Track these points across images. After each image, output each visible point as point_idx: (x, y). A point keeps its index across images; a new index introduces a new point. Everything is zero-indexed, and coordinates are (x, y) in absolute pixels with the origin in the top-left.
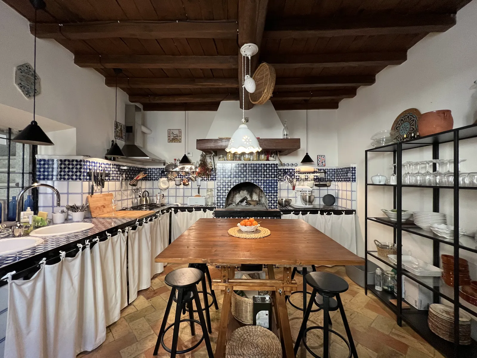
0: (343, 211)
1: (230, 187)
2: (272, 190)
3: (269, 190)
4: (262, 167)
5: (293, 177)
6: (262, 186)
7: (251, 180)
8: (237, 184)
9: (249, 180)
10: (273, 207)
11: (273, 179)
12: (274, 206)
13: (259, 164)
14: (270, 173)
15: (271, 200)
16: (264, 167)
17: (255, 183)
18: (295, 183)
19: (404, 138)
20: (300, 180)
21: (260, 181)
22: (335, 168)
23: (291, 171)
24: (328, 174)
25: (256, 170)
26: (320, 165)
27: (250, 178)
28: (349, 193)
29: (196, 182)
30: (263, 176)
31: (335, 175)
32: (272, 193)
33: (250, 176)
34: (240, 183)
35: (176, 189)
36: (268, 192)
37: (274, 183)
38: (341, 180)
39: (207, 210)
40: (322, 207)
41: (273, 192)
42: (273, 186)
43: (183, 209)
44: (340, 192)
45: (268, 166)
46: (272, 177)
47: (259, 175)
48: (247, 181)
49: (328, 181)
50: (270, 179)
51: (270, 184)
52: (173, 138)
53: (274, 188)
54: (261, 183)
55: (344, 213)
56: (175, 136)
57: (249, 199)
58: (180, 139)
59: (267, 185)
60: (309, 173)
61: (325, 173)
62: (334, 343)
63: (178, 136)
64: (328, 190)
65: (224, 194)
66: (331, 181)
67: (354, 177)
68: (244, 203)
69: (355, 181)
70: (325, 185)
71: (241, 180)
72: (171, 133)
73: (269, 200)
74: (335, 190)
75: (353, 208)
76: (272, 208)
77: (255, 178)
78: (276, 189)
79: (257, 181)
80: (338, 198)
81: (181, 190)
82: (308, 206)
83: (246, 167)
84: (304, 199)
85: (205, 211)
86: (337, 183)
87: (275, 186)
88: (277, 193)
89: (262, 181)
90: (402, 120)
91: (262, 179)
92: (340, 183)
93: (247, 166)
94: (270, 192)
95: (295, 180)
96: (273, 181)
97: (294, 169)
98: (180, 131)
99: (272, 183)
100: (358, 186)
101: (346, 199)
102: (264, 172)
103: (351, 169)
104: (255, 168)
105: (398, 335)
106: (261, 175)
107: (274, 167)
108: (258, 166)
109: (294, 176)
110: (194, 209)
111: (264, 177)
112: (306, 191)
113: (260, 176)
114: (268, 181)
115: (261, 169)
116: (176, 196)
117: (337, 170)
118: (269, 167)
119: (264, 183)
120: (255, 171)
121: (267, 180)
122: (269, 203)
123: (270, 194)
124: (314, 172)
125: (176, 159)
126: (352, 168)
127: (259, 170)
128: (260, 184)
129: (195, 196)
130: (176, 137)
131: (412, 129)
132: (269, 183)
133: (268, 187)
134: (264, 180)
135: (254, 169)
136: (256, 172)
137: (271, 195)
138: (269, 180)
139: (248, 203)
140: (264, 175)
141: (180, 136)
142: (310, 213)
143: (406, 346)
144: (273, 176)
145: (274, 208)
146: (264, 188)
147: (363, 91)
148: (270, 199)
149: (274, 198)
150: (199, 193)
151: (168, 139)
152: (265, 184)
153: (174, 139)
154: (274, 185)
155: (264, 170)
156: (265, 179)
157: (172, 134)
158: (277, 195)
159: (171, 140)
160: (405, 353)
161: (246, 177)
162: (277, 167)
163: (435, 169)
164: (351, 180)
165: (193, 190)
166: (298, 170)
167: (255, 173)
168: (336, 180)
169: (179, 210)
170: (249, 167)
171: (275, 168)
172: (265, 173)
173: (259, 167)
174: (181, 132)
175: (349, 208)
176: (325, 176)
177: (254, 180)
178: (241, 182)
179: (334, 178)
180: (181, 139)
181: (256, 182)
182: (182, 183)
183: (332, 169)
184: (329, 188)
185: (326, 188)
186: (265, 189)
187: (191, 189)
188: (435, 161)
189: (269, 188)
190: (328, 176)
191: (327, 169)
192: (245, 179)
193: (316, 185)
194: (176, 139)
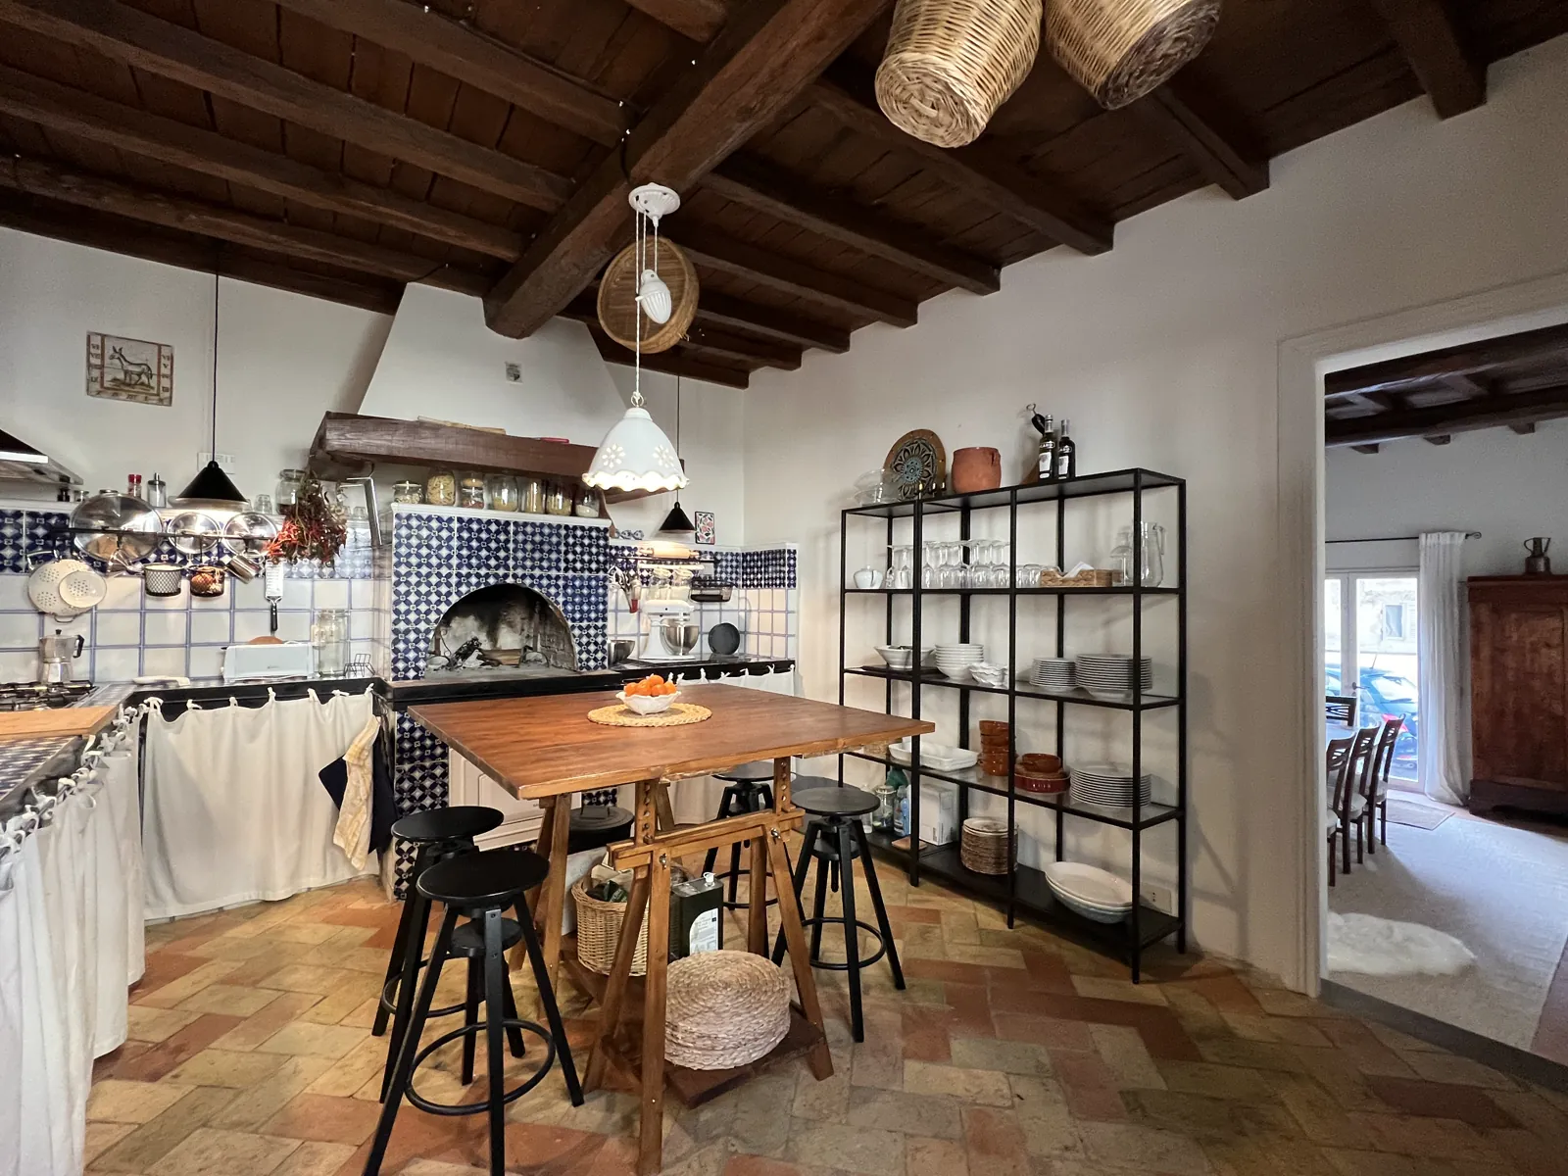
0: (770, 664)
1: (448, 602)
2: (589, 611)
3: (581, 611)
4: (558, 535)
5: (632, 573)
6: (561, 599)
7: (524, 577)
8: (473, 589)
9: (515, 576)
10: (592, 664)
11: (593, 575)
12: (595, 660)
13: (550, 526)
14: (586, 558)
15: (588, 644)
16: (567, 536)
17: (536, 589)
18: (637, 590)
19: (919, 491)
20: (651, 580)
21: (553, 582)
22: (740, 552)
23: (626, 552)
24: (721, 567)
25: (542, 543)
26: (701, 540)
27: (520, 572)
28: (780, 618)
29: (259, 582)
30: (563, 565)
31: (740, 570)
32: (589, 620)
33: (520, 562)
34: (483, 586)
35: (143, 612)
36: (578, 616)
37: (597, 587)
38: (755, 583)
39: (334, 692)
40: (706, 658)
41: (593, 615)
42: (593, 599)
43: (212, 698)
44: (754, 615)
45: (579, 533)
46: (590, 570)
47: (549, 560)
48: (510, 580)
49: (721, 586)
50: (586, 574)
51: (585, 591)
52: (121, 376)
53: (597, 604)
54: (557, 586)
55: (772, 670)
56: (130, 368)
57: (486, 646)
58: (165, 390)
59: (574, 595)
60: (676, 561)
61: (716, 562)
62: (827, 954)
63: (154, 371)
64: (721, 611)
65: (423, 626)
66: (731, 586)
67: (792, 576)
68: (473, 661)
69: (794, 585)
70: (719, 599)
71: (487, 576)
72: (109, 352)
73: (580, 644)
74: (739, 611)
75: (791, 657)
76: (588, 668)
77: (537, 572)
78: (601, 607)
79: (545, 582)
80: (745, 633)
81: (172, 616)
82: (681, 657)
83: (507, 533)
84: (670, 639)
85: (324, 697)
86: (742, 592)
87: (601, 599)
88: (605, 619)
89: (561, 583)
90: (906, 450)
91: (561, 573)
92: (752, 592)
93: (512, 528)
94: (585, 616)
95: (637, 582)
96: (593, 583)
97: (636, 549)
98: (165, 352)
99: (589, 587)
100: (801, 598)
101: (772, 634)
102: (566, 553)
103: (787, 556)
104: (538, 538)
105: (919, 901)
106: (558, 560)
107: (598, 538)
108: (546, 531)
109: (635, 569)
110: (272, 694)
111: (566, 570)
112: (677, 614)
113: (554, 564)
114: (577, 583)
115: (558, 544)
116: (142, 646)
117: (744, 556)
118: (582, 537)
119: (565, 587)
120: (538, 547)
121: (574, 579)
122: (580, 653)
123: (585, 624)
124: (687, 561)
125: (139, 479)
126: (789, 551)
127: (550, 543)
128: (553, 590)
129: (254, 642)
130: (139, 375)
131: (926, 474)
132: (581, 587)
133: (577, 600)
134: (566, 578)
135: (533, 542)
136: (542, 551)
137: (588, 627)
138: (582, 578)
139: (487, 659)
140: (566, 561)
141: (165, 376)
142: (684, 678)
143: (937, 912)
144: (594, 566)
145: (596, 668)
146: (565, 603)
147: (816, 360)
148: (585, 640)
149: (596, 636)
150: (274, 628)
151: (90, 380)
152: (569, 591)
153: (129, 385)
154: (597, 596)
155: (567, 544)
156: (570, 574)
157: (112, 357)
158: (604, 627)
159: (106, 385)
160: (939, 923)
161: (507, 567)
162: (606, 539)
163: (966, 559)
164: (787, 582)
165: (238, 615)
166: (645, 552)
167: (537, 555)
168: (740, 583)
169: (190, 704)
170: (516, 533)
171: (602, 542)
172: (571, 557)
173: (550, 535)
174: (171, 358)
175: (779, 655)
176: (716, 572)
177: (532, 577)
178: (486, 583)
179: (737, 579)
180: (170, 390)
181: (540, 586)
182: (185, 584)
183: (732, 555)
184: (725, 606)
185: (716, 606)
186: (569, 608)
187: (226, 615)
188: (964, 543)
189: (581, 604)
190: (721, 573)
191: (721, 554)
192: (501, 572)
193: (693, 597)
194: (143, 384)
